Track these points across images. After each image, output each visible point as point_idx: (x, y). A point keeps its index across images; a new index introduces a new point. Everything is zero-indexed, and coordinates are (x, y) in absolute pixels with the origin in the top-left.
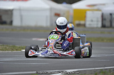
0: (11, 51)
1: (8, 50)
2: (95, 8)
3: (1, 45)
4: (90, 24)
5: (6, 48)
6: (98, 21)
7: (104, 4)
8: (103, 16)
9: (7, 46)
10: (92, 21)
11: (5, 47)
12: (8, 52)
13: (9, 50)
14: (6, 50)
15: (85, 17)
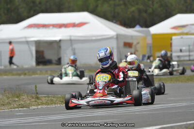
0: (60, 104)
1: (55, 103)
3: (45, 97)
5: (52, 100)
6: (189, 51)
11: (50, 98)
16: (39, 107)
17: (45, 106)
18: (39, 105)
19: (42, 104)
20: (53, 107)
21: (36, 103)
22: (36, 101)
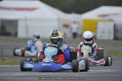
1: (16, 64)
2: (107, 18)
3: (8, 59)
4: (101, 36)
5: (14, 62)
6: (110, 33)
7: (116, 14)
8: (115, 27)
9: (15, 60)
10: (103, 32)
11: (12, 60)
12: (17, 67)
13: (18, 64)
14: (14, 64)
15: (96, 28)
16: (5, 66)
17: (9, 66)
18: (5, 64)
19: (7, 64)
20: (15, 67)
21: (3, 63)
22: (2, 62)
